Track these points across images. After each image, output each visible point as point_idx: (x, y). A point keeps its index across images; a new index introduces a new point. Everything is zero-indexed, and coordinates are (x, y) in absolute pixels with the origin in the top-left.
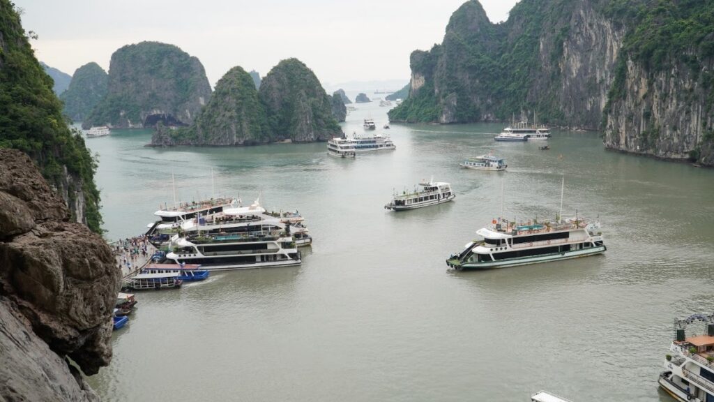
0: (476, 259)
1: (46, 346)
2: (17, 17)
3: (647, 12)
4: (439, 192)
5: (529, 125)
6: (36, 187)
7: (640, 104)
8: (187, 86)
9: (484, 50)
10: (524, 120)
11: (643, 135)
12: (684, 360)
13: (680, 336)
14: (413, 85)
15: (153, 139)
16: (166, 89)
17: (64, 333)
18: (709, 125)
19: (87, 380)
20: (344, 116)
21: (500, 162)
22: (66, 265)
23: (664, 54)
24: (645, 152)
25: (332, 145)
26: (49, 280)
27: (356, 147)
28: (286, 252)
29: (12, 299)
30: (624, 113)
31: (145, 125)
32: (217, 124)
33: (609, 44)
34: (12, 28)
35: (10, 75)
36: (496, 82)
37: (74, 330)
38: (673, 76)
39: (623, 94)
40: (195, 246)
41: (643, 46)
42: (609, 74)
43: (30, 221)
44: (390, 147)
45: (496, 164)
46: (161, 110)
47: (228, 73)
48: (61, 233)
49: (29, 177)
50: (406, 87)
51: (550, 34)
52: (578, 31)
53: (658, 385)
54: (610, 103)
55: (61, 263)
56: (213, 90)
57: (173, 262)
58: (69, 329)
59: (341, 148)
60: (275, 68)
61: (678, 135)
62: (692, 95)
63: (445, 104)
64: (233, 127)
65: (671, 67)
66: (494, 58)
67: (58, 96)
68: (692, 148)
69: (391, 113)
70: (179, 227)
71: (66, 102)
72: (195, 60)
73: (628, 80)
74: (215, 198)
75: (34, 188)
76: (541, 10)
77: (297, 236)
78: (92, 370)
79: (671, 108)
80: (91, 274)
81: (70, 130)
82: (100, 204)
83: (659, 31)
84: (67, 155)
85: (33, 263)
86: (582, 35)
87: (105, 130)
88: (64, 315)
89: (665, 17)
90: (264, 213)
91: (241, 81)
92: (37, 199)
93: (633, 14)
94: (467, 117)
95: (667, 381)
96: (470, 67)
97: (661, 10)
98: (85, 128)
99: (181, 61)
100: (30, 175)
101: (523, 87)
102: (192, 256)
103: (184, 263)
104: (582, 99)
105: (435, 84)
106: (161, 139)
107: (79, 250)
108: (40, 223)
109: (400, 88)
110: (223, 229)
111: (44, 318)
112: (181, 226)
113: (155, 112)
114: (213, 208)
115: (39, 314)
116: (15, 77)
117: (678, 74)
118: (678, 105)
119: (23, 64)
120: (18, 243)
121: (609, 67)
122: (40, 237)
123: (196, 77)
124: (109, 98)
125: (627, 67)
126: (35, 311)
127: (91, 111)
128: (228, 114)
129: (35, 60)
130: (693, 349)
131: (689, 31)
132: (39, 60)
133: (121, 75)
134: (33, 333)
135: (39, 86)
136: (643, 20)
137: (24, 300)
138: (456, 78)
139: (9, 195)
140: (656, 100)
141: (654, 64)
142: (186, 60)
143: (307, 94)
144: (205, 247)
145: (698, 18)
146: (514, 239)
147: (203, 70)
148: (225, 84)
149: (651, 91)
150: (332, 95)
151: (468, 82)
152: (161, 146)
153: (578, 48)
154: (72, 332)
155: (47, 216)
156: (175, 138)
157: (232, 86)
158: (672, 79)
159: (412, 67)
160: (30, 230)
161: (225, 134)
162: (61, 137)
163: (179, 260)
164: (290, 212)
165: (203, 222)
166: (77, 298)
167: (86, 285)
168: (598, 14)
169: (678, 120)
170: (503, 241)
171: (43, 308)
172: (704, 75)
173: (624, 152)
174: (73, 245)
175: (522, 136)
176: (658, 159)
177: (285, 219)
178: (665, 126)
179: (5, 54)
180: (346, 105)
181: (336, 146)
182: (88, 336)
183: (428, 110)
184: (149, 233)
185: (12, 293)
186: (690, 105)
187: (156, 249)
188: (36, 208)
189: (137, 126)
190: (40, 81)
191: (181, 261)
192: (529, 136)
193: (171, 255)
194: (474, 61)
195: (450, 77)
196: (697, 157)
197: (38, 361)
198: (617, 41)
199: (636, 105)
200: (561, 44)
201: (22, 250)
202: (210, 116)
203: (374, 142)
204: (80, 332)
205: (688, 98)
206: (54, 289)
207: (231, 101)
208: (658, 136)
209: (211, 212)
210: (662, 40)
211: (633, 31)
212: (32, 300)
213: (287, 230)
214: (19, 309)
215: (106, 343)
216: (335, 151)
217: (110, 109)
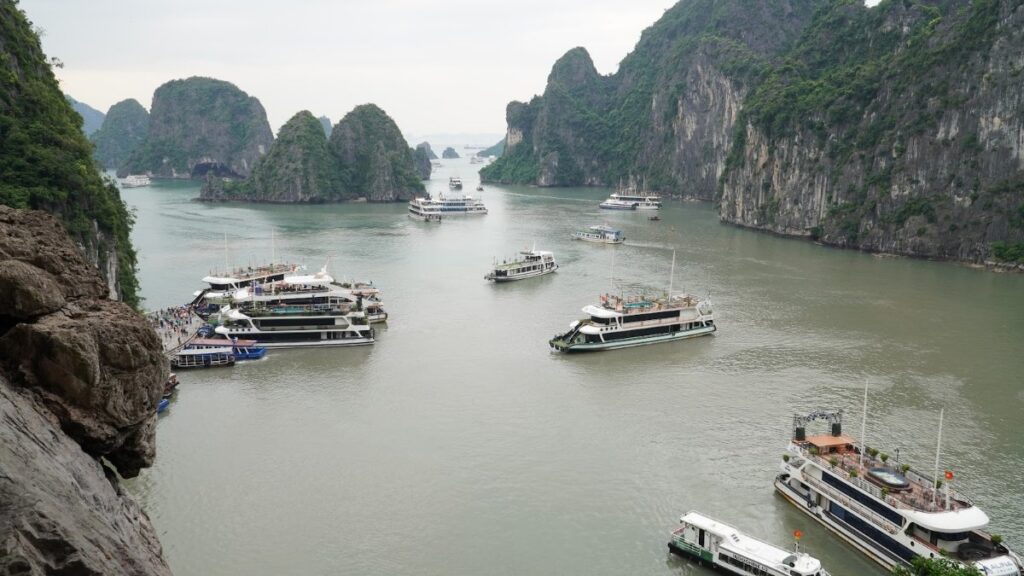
0: (583, 340)
1: (78, 447)
2: (36, 38)
3: (771, 71)
4: (542, 261)
5: (639, 192)
6: (67, 258)
7: (758, 174)
8: (244, 131)
9: (590, 104)
10: (632, 186)
11: (762, 208)
12: (803, 461)
13: (800, 435)
14: (509, 140)
15: (202, 191)
16: (220, 134)
17: (100, 431)
18: (834, 200)
19: (123, 483)
20: (428, 173)
21: (617, 234)
22: (104, 353)
23: (787, 119)
24: (762, 227)
25: (414, 207)
26: (82, 370)
27: (442, 210)
28: (357, 329)
29: (35, 391)
30: (742, 182)
31: (193, 174)
32: (279, 177)
33: (727, 104)
34: (30, 52)
35: (27, 109)
36: (603, 141)
37: (112, 428)
38: (796, 144)
39: (741, 161)
40: (250, 319)
41: (765, 110)
42: (727, 138)
43: (59, 299)
44: (481, 212)
45: (613, 236)
46: (212, 159)
47: (293, 118)
48: (98, 313)
49: (58, 245)
50: (501, 142)
51: (663, 90)
52: (694, 88)
53: (774, 489)
54: (727, 171)
55: (97, 349)
56: (276, 137)
57: (222, 337)
58: (105, 426)
59: (425, 210)
60: (350, 115)
61: (799, 210)
62: (817, 166)
63: (545, 164)
64: (298, 182)
65: (794, 134)
66: (601, 114)
67: (88, 138)
68: (814, 224)
69: (483, 172)
70: (231, 296)
71: (98, 144)
72: (255, 101)
73: (747, 146)
74: (275, 264)
75: (64, 260)
76: (655, 63)
77: (370, 311)
78: (131, 472)
79: (793, 179)
80: (133, 363)
81: (102, 178)
82: (137, 267)
83: (784, 93)
84: (98, 208)
85: (64, 349)
86: (699, 94)
87: (145, 180)
88: (100, 410)
89: (791, 77)
90: (331, 283)
91: (308, 128)
92: (68, 271)
93: (756, 73)
94: (569, 180)
95: (784, 484)
96: (574, 124)
97: (786, 69)
98: (119, 177)
99: (238, 101)
100: (60, 243)
101: (632, 148)
102: (246, 331)
103: (236, 339)
104: (697, 165)
105: (534, 141)
106: (211, 191)
107: (119, 334)
108: (71, 300)
109: (494, 143)
110: (283, 301)
111: (75, 414)
112: (234, 295)
113: (205, 160)
114: (271, 275)
115: (69, 409)
116: (34, 112)
117: (802, 141)
118: (801, 176)
119: (45, 97)
120: (44, 325)
121: (726, 131)
122: (72, 317)
123: (255, 121)
124: (149, 141)
125: (746, 132)
126: (65, 406)
127: (129, 156)
128: (292, 166)
129: (60, 94)
130: (814, 450)
131: (817, 93)
132: (65, 93)
133: (165, 114)
134: (62, 432)
135: (65, 124)
136: (767, 81)
137: (51, 392)
138: (558, 136)
139: (33, 267)
140: (777, 170)
141: (776, 130)
142: (243, 100)
143: (386, 145)
144: (262, 321)
145: (830, 79)
146: (625, 318)
147: (263, 113)
148: (290, 131)
149: (771, 160)
150: (415, 148)
151: (571, 140)
152: (211, 200)
153: (694, 108)
154: (109, 431)
155: (81, 292)
156: (228, 191)
157: (298, 133)
158: (796, 147)
159: (508, 120)
160: (59, 310)
161: (288, 189)
162: (90, 187)
163: (230, 335)
164: (362, 282)
165: (259, 291)
166: (116, 391)
167: (126, 376)
168: (717, 71)
169: (800, 194)
170: (614, 320)
171: (74, 403)
172: (832, 144)
173: (740, 226)
174: (112, 328)
175: (630, 203)
176: (776, 235)
177: (357, 291)
178: (785, 199)
179: (21, 83)
180: (431, 161)
181: (418, 208)
182: (128, 434)
183: (525, 170)
184: (195, 302)
185: (36, 385)
186: (814, 177)
187: (203, 322)
188: (67, 283)
189: (183, 176)
190: (66, 119)
191: (232, 336)
192: (637, 205)
193: (220, 329)
194: (579, 117)
195: (551, 134)
196: (819, 235)
197: (67, 466)
198: (736, 102)
199: (755, 175)
200: (676, 102)
201: (49, 333)
202: (271, 168)
203: (464, 204)
204: (119, 430)
205: (812, 169)
206: (89, 380)
207: (297, 151)
208: (777, 209)
209: (270, 280)
210: (786, 103)
211: (754, 92)
212: (61, 392)
213: (359, 303)
214: (44, 402)
215: (148, 441)
216: (418, 214)
217: (151, 155)
